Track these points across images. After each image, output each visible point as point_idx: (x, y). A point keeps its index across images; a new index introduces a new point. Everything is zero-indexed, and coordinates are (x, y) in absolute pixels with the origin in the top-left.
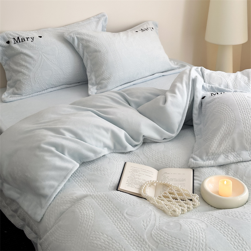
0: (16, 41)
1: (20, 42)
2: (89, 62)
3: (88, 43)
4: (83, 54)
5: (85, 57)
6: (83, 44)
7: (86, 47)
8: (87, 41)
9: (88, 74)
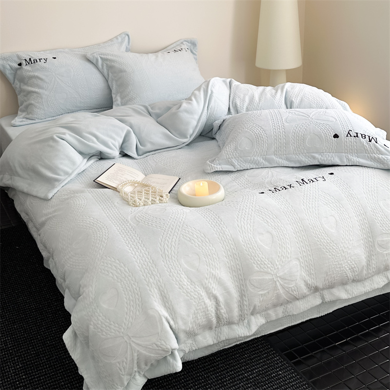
2: (114, 83)
3: (113, 63)
4: (108, 75)
5: (110, 78)
7: (110, 68)
8: (111, 61)
9: (113, 96)
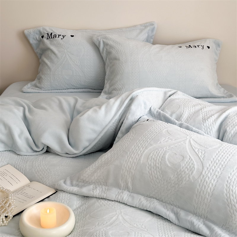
0: (49, 36)
1: (51, 38)
3: (111, 49)
6: (107, 49)
7: (109, 53)
8: (111, 47)
